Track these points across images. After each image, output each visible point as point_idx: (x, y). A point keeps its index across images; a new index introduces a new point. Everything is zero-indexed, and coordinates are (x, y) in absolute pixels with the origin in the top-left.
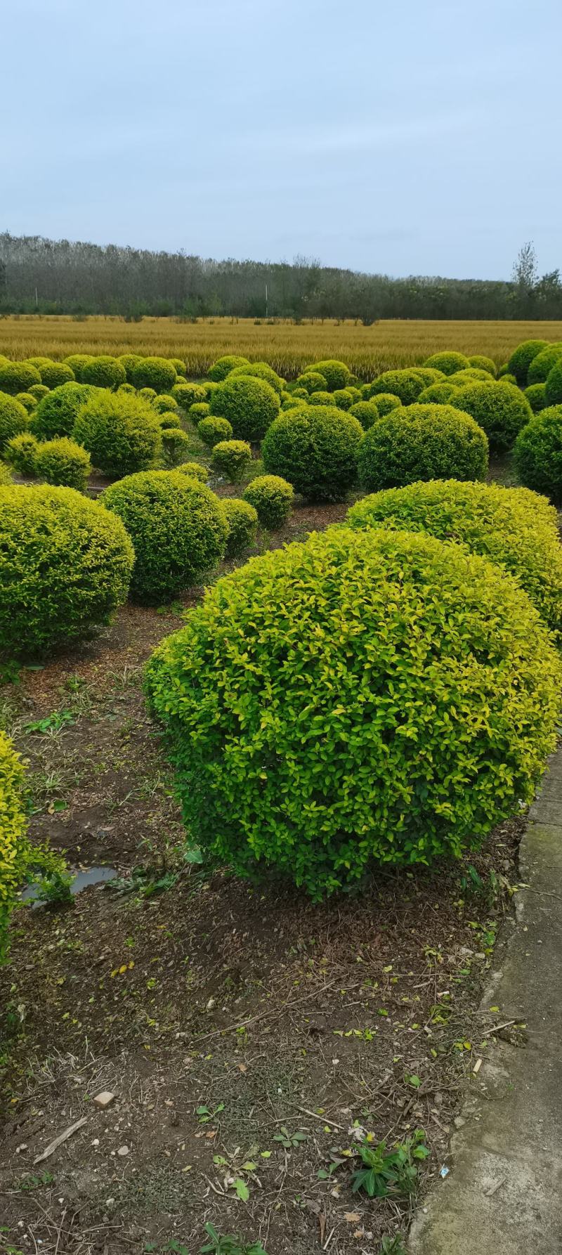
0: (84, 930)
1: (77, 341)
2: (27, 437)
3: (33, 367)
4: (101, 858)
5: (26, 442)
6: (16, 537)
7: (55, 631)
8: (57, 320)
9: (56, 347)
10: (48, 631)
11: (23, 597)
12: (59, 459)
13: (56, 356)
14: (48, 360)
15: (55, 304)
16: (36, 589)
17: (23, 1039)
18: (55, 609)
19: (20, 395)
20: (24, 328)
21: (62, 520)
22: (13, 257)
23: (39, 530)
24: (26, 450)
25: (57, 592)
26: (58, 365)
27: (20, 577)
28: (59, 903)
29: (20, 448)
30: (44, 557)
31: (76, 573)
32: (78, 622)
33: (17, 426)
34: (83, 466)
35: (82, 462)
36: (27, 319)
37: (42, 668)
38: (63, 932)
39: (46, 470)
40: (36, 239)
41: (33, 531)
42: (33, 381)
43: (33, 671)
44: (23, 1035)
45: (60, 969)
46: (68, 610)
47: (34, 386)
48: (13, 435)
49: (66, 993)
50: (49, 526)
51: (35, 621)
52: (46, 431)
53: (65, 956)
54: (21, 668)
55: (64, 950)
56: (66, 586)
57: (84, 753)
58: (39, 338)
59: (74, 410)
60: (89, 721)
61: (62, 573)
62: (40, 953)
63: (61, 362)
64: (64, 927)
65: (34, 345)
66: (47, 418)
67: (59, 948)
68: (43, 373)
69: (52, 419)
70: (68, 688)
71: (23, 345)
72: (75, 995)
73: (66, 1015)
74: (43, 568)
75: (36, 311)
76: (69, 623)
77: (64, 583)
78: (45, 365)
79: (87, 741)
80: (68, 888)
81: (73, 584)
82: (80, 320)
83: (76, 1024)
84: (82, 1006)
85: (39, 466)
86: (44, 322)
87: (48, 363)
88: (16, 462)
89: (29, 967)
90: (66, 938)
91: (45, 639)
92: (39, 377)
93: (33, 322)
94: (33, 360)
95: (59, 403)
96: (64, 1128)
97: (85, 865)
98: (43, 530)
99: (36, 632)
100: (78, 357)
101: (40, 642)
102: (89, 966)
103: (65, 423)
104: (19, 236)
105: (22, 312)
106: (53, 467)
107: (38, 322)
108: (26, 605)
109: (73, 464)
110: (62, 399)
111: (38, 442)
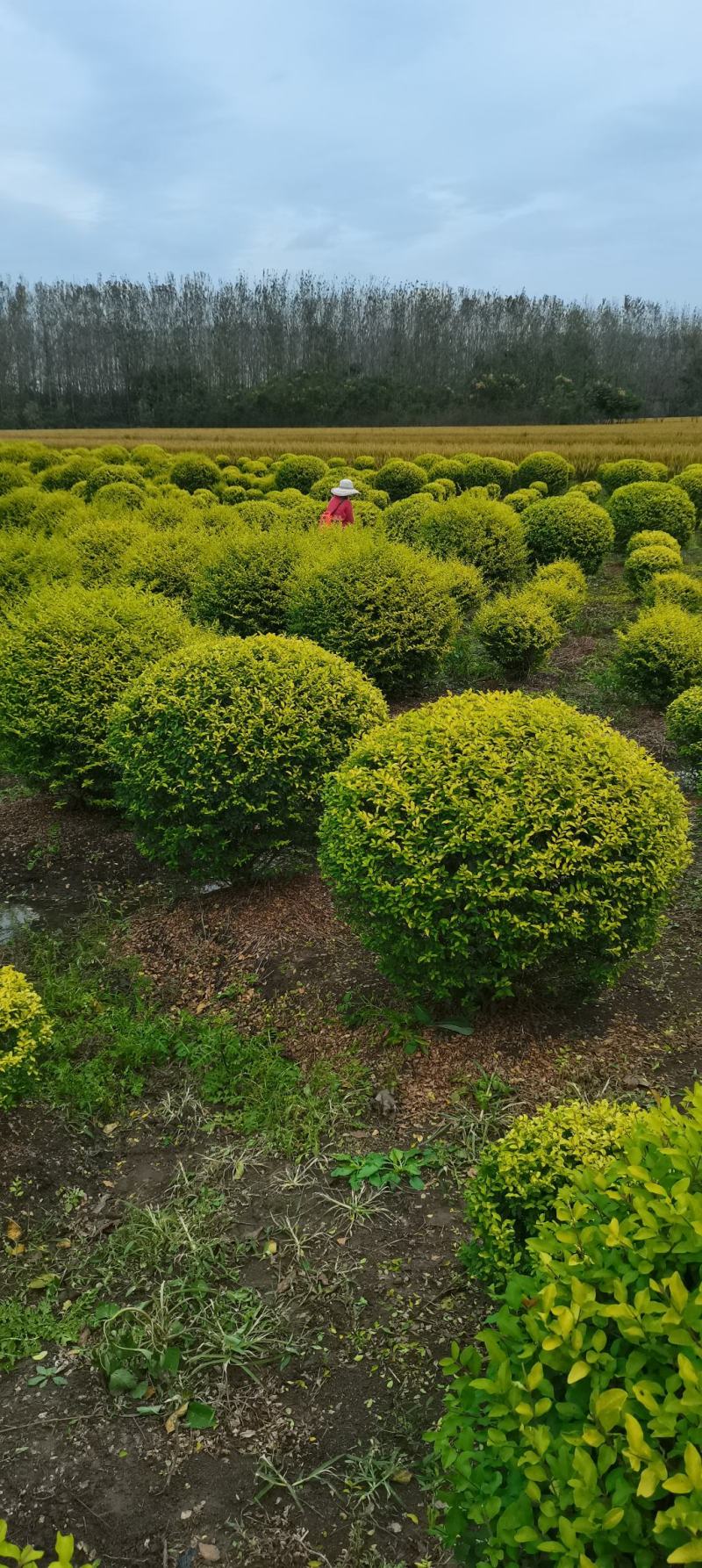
16: (431, 900)
18: (463, 945)
25: (469, 914)
27: (406, 871)
30: (456, 844)
31: (512, 884)
37: (467, 1031)
56: (488, 906)
61: (484, 880)
77: (484, 900)
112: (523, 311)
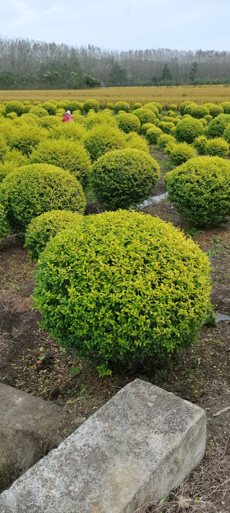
0: (220, 336)
1: (225, 96)
2: (203, 137)
3: (207, 108)
4: (225, 311)
5: (202, 139)
6: (203, 177)
7: (213, 218)
8: (217, 87)
9: (216, 99)
10: (210, 217)
11: (202, 202)
12: (216, 147)
13: (216, 103)
14: (213, 104)
15: (216, 80)
16: (208, 200)
17: (198, 371)
18: (215, 209)
19: (201, 119)
20: (203, 91)
21: (222, 172)
22: (202, 60)
23: (213, 176)
24: (202, 143)
25: (216, 202)
26: (217, 106)
27: (202, 194)
28: (210, 325)
29: (200, 142)
30: (213, 187)
31: (225, 194)
32: (223, 215)
33: (199, 132)
34: (226, 150)
35: (226, 148)
36: (204, 87)
37: (204, 232)
38: (212, 335)
39: (210, 151)
40: (212, 51)
41: (210, 175)
42: (206, 114)
43: (201, 233)
44: (198, 369)
45: (211, 349)
46: (220, 210)
47: (206, 116)
48: (197, 136)
49: (214, 358)
50: (217, 174)
51: (206, 213)
52: (211, 135)
53: (213, 345)
54: (197, 231)
55: (212, 342)
56: (221, 200)
57: (220, 268)
58: (209, 95)
59: (224, 126)
60: (223, 256)
61: (220, 194)
62: (202, 341)
63: (218, 105)
64: (211, 334)
65: (207, 98)
66: (212, 129)
67: (210, 341)
68: (210, 110)
69: (214, 129)
70: (215, 241)
71: (203, 98)
72: (218, 360)
73: (215, 367)
74: (213, 191)
75: (208, 83)
76: (219, 214)
77: (220, 198)
78: (212, 107)
79: (222, 264)
80: (214, 319)
81: (223, 199)
82: (226, 87)
83: (219, 371)
84: (221, 365)
85: (208, 149)
86: (211, 88)
87: (213, 106)
88: (197, 148)
89: (198, 345)
90: (213, 338)
91: (208, 220)
92: (209, 112)
93: (207, 88)
94: (207, 104)
95: (218, 123)
96: (224, 407)
97: (218, 312)
98: (215, 175)
99: (205, 217)
100: (226, 103)
101: (206, 221)
102: (224, 351)
103: (220, 131)
104: (205, 51)
105: (202, 84)
106: (213, 150)
107: (209, 88)
108: (203, 206)
109: (222, 149)
110: (220, 121)
111: (207, 139)
112: (55, 49)
